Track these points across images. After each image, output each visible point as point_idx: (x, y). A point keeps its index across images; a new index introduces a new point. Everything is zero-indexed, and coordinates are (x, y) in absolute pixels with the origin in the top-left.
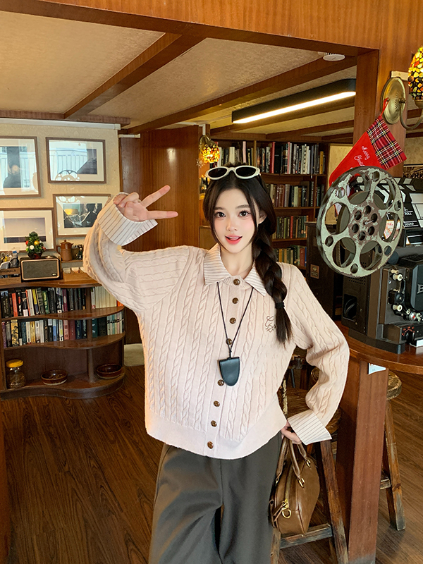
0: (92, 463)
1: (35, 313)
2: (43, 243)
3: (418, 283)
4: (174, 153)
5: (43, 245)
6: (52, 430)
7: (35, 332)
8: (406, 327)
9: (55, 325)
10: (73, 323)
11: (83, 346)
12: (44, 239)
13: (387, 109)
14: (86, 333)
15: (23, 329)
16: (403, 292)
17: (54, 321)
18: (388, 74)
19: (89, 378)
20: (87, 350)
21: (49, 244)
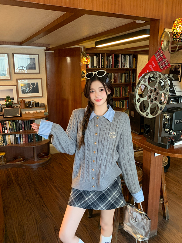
0: (38, 196)
1: (10, 132)
2: (13, 100)
3: (175, 119)
4: (70, 59)
5: (12, 101)
6: (19, 182)
7: (10, 140)
8: (170, 138)
9: (19, 136)
10: (27, 136)
11: (32, 146)
12: (13, 99)
13: (163, 45)
14: (33, 140)
15: (5, 138)
16: (169, 124)
17: (19, 135)
18: (163, 30)
19: (34, 159)
20: (34, 147)
21: (15, 101)
